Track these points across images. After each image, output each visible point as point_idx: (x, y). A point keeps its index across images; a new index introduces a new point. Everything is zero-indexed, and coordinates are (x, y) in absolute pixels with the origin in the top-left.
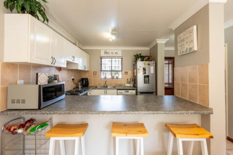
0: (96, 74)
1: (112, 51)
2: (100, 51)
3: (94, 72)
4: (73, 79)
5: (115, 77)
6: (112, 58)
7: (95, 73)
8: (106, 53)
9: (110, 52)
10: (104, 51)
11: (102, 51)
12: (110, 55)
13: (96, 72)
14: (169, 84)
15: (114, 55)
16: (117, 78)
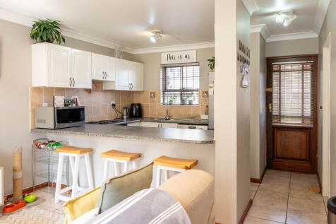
0: (155, 97)
1: (180, 53)
2: (159, 54)
3: (151, 93)
4: (114, 105)
5: (187, 102)
6: (182, 66)
7: (153, 95)
8: (170, 57)
9: (176, 55)
10: (166, 55)
11: (163, 54)
12: (177, 61)
13: (154, 93)
14: (303, 117)
15: (184, 60)
16: (190, 104)
